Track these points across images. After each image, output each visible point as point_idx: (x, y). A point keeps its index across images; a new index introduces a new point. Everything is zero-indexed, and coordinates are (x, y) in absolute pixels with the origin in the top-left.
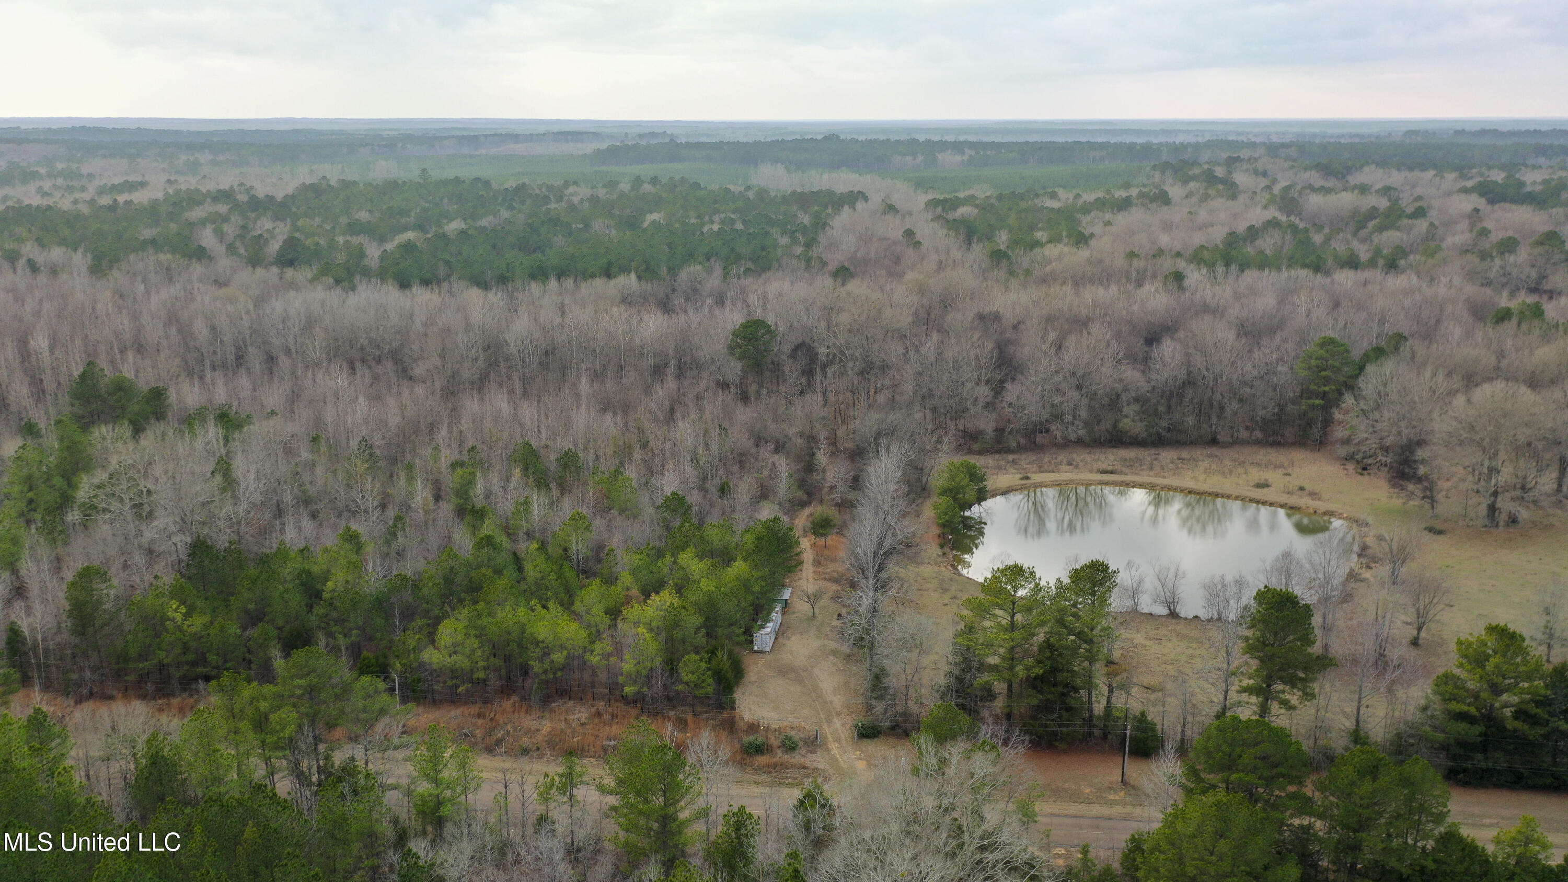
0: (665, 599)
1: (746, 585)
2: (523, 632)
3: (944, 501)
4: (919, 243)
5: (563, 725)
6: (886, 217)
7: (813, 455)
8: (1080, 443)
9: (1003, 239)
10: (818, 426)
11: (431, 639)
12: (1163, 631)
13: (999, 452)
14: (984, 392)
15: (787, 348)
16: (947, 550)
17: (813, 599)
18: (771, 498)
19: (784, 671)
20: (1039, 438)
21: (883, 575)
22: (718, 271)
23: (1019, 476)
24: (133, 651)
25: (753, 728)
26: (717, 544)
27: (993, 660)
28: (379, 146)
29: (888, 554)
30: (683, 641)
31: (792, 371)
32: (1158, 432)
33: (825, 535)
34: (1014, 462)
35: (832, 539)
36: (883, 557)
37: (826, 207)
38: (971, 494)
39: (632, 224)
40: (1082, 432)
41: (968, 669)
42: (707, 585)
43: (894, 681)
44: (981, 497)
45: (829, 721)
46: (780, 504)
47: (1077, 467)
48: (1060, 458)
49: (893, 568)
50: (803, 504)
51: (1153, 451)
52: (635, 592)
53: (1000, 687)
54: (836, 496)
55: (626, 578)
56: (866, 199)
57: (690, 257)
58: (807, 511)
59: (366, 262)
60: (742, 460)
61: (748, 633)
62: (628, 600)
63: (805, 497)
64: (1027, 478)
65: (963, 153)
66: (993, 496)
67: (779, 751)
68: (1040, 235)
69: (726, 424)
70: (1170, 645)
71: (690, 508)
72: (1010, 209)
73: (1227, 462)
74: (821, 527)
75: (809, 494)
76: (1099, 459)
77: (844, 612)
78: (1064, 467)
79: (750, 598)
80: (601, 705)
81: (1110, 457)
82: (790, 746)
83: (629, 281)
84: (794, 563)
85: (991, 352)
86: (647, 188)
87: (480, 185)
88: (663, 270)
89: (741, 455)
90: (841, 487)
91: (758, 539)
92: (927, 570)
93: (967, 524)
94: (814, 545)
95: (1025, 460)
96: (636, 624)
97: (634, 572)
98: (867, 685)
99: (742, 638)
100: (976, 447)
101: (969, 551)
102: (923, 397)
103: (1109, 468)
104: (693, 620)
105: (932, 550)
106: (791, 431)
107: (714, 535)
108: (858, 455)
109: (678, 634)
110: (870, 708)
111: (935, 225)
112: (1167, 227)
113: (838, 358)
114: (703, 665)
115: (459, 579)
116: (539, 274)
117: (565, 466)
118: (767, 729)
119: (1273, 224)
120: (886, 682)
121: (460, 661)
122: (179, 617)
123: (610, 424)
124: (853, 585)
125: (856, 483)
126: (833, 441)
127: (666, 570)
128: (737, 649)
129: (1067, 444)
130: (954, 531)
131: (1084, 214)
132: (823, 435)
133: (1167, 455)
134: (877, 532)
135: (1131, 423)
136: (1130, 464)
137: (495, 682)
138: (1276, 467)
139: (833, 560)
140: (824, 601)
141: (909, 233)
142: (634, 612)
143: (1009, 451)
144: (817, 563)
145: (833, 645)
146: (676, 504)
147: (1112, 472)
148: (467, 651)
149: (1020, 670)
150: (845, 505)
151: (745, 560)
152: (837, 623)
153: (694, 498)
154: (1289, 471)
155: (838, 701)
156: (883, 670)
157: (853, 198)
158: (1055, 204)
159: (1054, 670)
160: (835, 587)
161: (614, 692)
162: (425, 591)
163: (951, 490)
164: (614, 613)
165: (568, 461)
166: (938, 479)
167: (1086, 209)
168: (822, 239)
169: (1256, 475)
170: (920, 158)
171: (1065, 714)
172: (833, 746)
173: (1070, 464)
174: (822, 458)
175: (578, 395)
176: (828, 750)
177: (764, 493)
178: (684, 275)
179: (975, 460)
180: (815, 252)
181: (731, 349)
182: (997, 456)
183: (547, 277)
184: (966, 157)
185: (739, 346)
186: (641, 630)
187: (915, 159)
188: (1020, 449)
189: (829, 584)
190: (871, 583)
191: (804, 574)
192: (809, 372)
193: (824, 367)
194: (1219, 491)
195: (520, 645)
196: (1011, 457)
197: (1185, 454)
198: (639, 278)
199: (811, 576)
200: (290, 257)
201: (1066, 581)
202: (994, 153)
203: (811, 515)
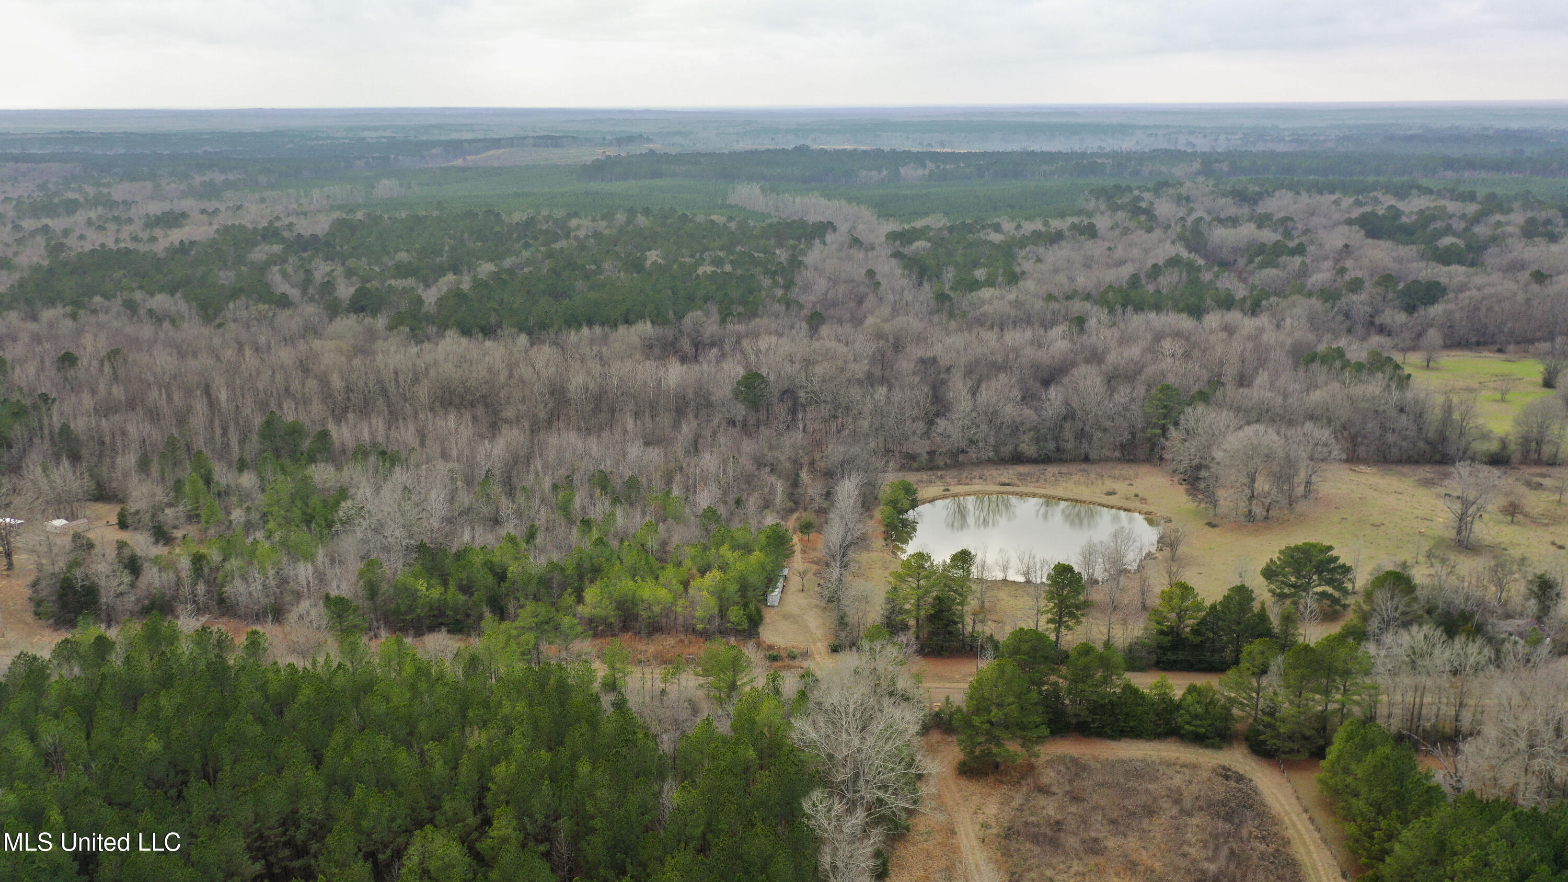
0: (714, 576)
1: (763, 566)
2: (634, 595)
3: (889, 508)
4: (879, 283)
5: (661, 647)
6: (852, 251)
7: (797, 475)
8: (990, 461)
9: (949, 274)
10: (801, 453)
11: (580, 600)
12: (1020, 591)
13: (931, 469)
14: (921, 426)
15: (776, 392)
16: (889, 541)
17: (802, 575)
18: (771, 508)
19: (786, 617)
20: (961, 458)
21: (846, 559)
22: (715, 317)
23: (943, 488)
24: (403, 608)
25: (771, 647)
26: (742, 541)
27: (907, 607)
28: (373, 158)
29: (849, 546)
30: (728, 599)
31: (781, 411)
32: (1046, 454)
33: (809, 534)
34: (941, 477)
35: (813, 536)
36: (845, 548)
37: (799, 239)
38: (906, 503)
39: (637, 265)
40: (991, 454)
41: (893, 611)
42: (740, 566)
43: (852, 619)
44: (914, 504)
45: (814, 643)
46: (778, 512)
47: (985, 480)
48: (975, 473)
49: (851, 554)
50: (792, 511)
51: (1042, 467)
52: (694, 571)
53: (912, 622)
54: (815, 506)
55: (688, 563)
56: (835, 229)
57: (691, 301)
58: (795, 515)
59: (426, 308)
60: (749, 480)
61: (765, 594)
62: (693, 577)
63: (793, 506)
64: (948, 490)
65: (924, 167)
66: (923, 503)
67: (786, 660)
68: (980, 274)
69: (736, 455)
70: (1022, 600)
71: (719, 517)
72: (958, 243)
73: (1093, 476)
74: (806, 528)
75: (796, 503)
76: (1002, 474)
77: (822, 582)
78: (977, 481)
79: (765, 574)
80: (682, 636)
81: (1009, 473)
82: (793, 657)
83: (645, 328)
84: (788, 552)
85: (927, 394)
86: (641, 220)
87: (492, 217)
88: (671, 315)
89: (748, 476)
90: (819, 500)
91: (767, 537)
92: (875, 555)
93: (904, 523)
94: (801, 540)
95: (950, 476)
96: (700, 590)
97: (693, 559)
98: (836, 622)
99: (762, 598)
100: (915, 465)
101: (906, 542)
102: (877, 430)
103: (1007, 481)
104: (733, 587)
105: (879, 542)
106: (783, 458)
107: (739, 536)
108: (829, 474)
109: (725, 595)
110: (837, 636)
111: (894, 262)
112: (1088, 264)
113: (815, 400)
114: (742, 612)
115: (585, 565)
116: (574, 322)
117: (630, 487)
118: (779, 648)
119: (1174, 262)
120: (847, 620)
121: (599, 612)
122: (424, 589)
123: (654, 455)
124: (828, 565)
125: (828, 495)
126: (812, 463)
127: (711, 558)
128: (759, 605)
129: (979, 463)
130: (895, 528)
131: (1021, 248)
132: (805, 460)
133: (1052, 470)
134: (841, 533)
135: (1028, 448)
136: (1022, 477)
137: (617, 625)
138: (1125, 479)
139: (815, 550)
140: (809, 576)
141: (871, 273)
142: (696, 583)
143: (938, 468)
144: (804, 552)
145: (815, 602)
146: (710, 514)
147: (1008, 485)
148: (604, 606)
149: (922, 613)
150: (822, 512)
151: (761, 551)
152: (818, 589)
153: (722, 510)
154: (1133, 482)
155: (819, 633)
156: (845, 613)
157: (823, 228)
158: (996, 238)
159: (941, 611)
160: (815, 567)
161: (691, 630)
162: (568, 572)
163: (892, 502)
164: (686, 584)
165: (632, 484)
166: (885, 491)
167: (1023, 243)
168: (798, 280)
169: (1110, 485)
170: (885, 173)
171: (947, 636)
172: (817, 657)
173: (981, 478)
174: (804, 476)
175: (625, 431)
176: (814, 659)
177: (767, 504)
178: (688, 321)
179: (911, 478)
180: (794, 293)
181: (737, 394)
182: (930, 472)
183: (580, 325)
184: (927, 172)
185: (742, 392)
186: (705, 593)
187: (879, 174)
188: (947, 467)
189: (812, 565)
190: (838, 564)
191: (795, 559)
192: (793, 411)
193: (803, 406)
194: (1079, 498)
195: (633, 603)
196: (939, 473)
197: (1064, 469)
198: (653, 322)
199: (800, 560)
200: (362, 303)
201: (948, 561)
202: (952, 166)
203: (798, 519)
